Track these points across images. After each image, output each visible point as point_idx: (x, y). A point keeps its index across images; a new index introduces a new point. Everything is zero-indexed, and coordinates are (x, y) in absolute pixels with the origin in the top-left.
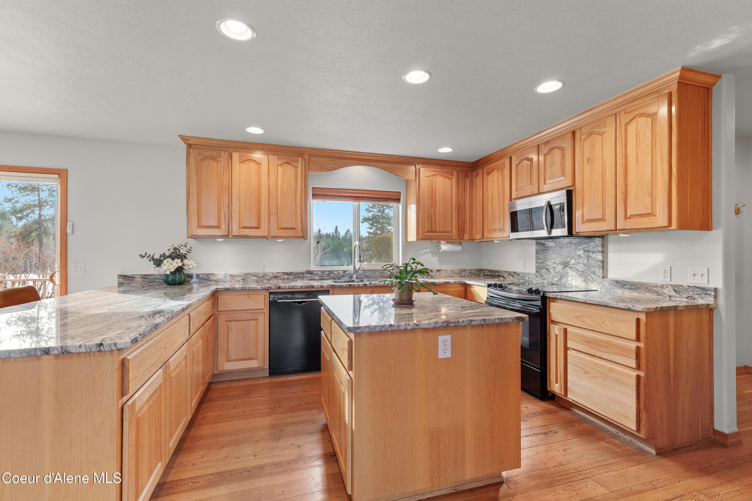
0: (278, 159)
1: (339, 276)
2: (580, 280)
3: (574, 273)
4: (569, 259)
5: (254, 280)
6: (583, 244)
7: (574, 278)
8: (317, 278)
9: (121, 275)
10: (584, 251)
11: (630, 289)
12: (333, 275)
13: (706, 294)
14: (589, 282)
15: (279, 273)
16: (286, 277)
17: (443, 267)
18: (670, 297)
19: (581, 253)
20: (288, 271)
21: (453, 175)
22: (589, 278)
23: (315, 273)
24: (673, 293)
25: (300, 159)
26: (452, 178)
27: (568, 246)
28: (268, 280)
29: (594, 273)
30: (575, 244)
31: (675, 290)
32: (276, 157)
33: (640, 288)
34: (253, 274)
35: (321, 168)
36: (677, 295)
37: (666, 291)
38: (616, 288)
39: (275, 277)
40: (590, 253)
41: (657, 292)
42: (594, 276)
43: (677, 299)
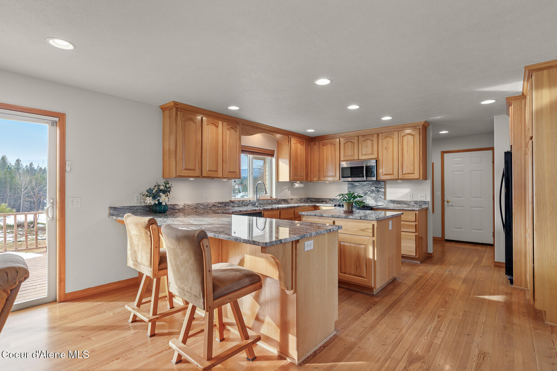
0: (227, 125)
1: (247, 204)
2: (373, 201)
3: (370, 198)
4: (367, 191)
5: (202, 208)
6: (375, 185)
7: (370, 200)
8: (236, 205)
9: (112, 207)
10: (375, 187)
11: (397, 204)
12: (244, 203)
13: (426, 203)
14: (378, 202)
15: (216, 203)
16: (220, 205)
17: (293, 197)
18: (413, 205)
19: (374, 188)
20: (221, 201)
21: (304, 143)
22: (378, 200)
23: (235, 202)
24: (414, 204)
25: (238, 126)
26: (303, 145)
27: (367, 185)
28: (210, 208)
29: (380, 197)
30: (371, 184)
31: (415, 203)
32: (226, 123)
33: (401, 203)
34: (201, 204)
35: (247, 133)
36: (416, 205)
37: (411, 203)
38: (391, 203)
39: (214, 206)
40: (379, 189)
41: (408, 204)
42: (380, 199)
43: (416, 206)
